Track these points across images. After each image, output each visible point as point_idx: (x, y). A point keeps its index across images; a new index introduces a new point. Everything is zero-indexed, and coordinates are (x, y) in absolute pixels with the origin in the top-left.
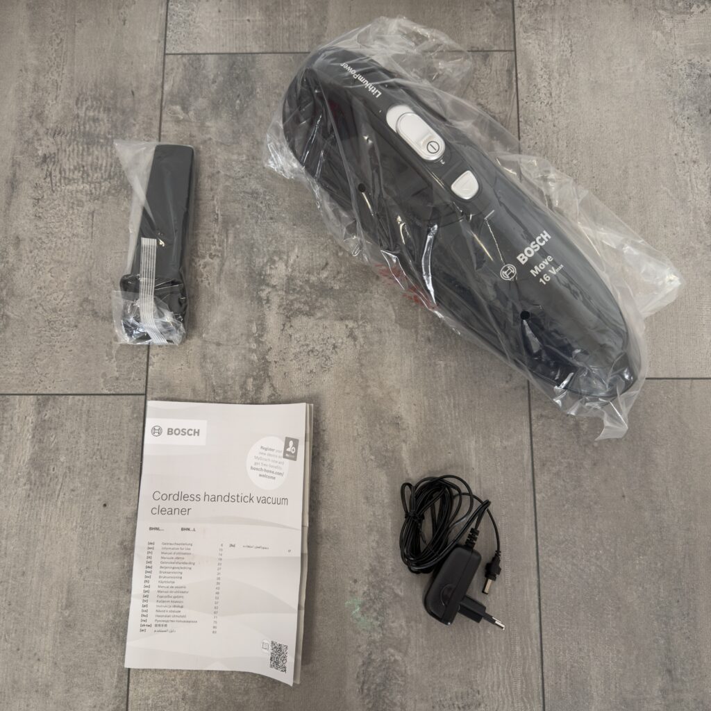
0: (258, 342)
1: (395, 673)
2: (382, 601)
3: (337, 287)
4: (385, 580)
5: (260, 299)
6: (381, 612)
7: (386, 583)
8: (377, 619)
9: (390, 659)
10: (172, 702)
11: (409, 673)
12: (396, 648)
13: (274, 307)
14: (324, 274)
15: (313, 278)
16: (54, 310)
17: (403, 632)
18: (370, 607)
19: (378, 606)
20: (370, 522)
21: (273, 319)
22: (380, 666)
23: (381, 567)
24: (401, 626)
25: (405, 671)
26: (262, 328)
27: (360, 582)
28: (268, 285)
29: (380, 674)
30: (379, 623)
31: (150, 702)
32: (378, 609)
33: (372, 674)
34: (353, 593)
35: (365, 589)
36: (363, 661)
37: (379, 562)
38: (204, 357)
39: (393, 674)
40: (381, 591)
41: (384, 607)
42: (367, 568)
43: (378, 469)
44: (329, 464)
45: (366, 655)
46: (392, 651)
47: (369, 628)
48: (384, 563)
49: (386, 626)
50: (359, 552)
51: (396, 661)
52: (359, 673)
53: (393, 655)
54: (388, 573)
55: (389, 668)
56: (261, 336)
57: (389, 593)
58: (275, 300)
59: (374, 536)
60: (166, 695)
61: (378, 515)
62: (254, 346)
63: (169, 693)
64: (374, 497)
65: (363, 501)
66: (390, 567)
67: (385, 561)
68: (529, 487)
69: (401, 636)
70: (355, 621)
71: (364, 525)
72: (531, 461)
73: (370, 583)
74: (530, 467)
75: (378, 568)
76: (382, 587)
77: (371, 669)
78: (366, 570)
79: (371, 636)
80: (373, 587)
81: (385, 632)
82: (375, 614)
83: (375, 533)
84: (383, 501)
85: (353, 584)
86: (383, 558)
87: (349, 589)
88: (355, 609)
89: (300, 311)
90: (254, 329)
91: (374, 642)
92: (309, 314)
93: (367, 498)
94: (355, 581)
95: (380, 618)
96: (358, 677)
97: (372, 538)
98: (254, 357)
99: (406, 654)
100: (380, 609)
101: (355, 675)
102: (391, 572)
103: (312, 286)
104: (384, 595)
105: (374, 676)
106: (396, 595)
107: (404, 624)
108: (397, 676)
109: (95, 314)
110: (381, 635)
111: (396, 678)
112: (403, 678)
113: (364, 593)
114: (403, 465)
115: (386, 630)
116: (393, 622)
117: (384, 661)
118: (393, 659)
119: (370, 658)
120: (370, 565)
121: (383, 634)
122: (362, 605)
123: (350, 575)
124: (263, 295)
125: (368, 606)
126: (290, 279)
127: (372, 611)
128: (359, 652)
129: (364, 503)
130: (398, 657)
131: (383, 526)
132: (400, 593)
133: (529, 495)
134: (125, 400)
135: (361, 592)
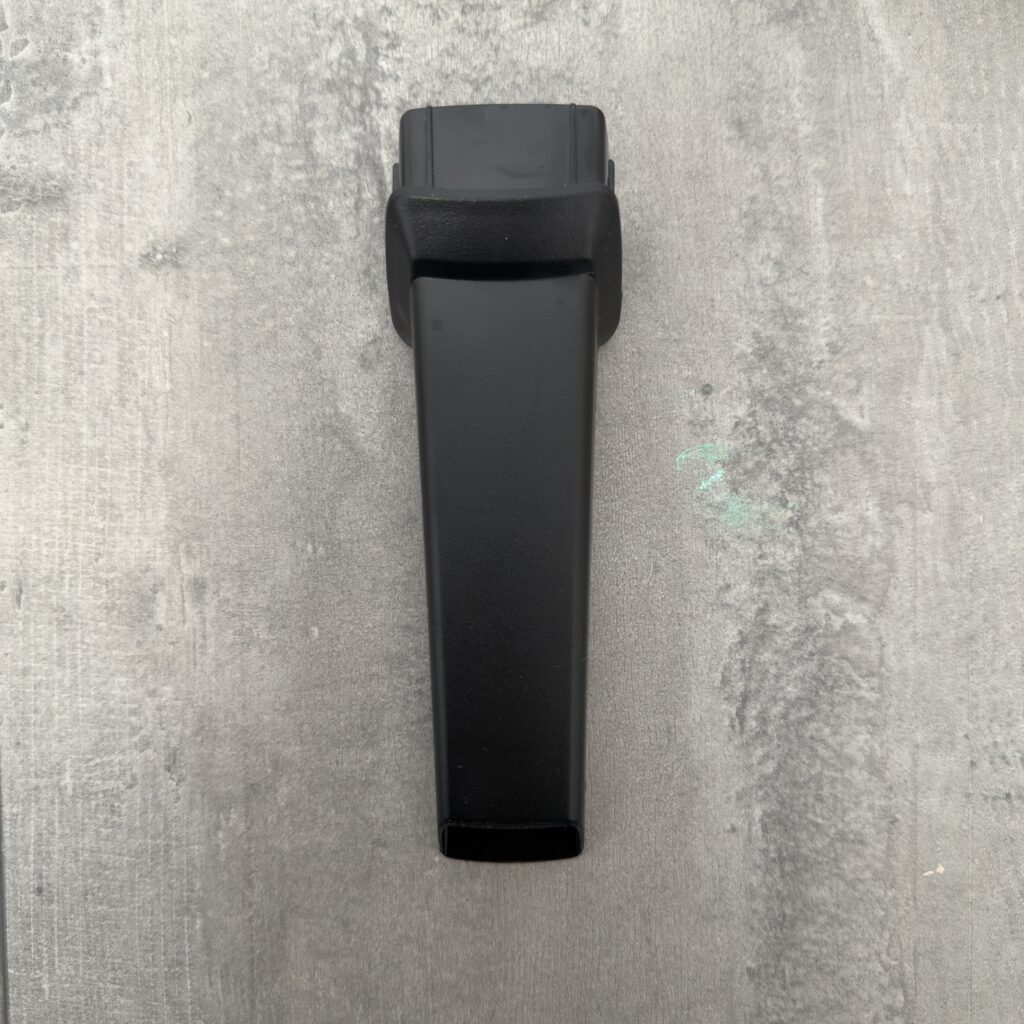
1: (846, 664)
2: (799, 446)
4: (806, 382)
6: (796, 482)
7: (811, 390)
8: (784, 504)
9: (828, 626)
10: (134, 777)
11: (892, 661)
12: (846, 588)
17: (870, 538)
18: (760, 466)
19: (784, 463)
20: (753, 199)
22: (798, 645)
23: (793, 341)
24: (863, 520)
25: (882, 662)
27: (725, 391)
29: (797, 671)
30: (789, 514)
31: (68, 780)
32: (783, 472)
33: (773, 670)
34: (700, 426)
35: (741, 411)
36: (741, 633)
37: (786, 326)
39: (841, 671)
40: (795, 415)
41: (804, 465)
42: (744, 346)
43: (774, 30)
44: (605, 19)
45: (750, 611)
46: (836, 598)
47: (757, 530)
48: (800, 329)
49: (813, 523)
50: (718, 297)
51: (848, 628)
52: (727, 668)
53: (838, 612)
54: (816, 359)
55: (824, 652)
57: (819, 422)
59: (768, 245)
60: (117, 758)
61: (777, 178)
63: (123, 751)
64: (763, 115)
65: (726, 131)
66: (823, 341)
67: (805, 322)
69: (864, 552)
70: (709, 514)
71: (733, 212)
73: (756, 394)
75: (782, 345)
76: (798, 402)
77: (766, 656)
78: (743, 355)
79: (761, 557)
80: (768, 403)
81: (809, 540)
83: (768, 234)
84: (795, 130)
85: (700, 397)
86: (800, 314)
87: (687, 414)
88: (706, 476)
91: (775, 573)
93: (739, 124)
94: (707, 390)
95: (793, 500)
96: (725, 681)
97: (763, 251)
99: (881, 606)
100: (791, 473)
101: (718, 676)
102: (826, 356)
104: (803, 426)
105: (777, 677)
106: (845, 427)
107: (872, 513)
108: (855, 677)
110: (797, 551)
111: (851, 682)
112: (875, 681)
113: (737, 424)
114: (860, 15)
115: (814, 535)
116: (837, 509)
117: (809, 629)
118: (837, 623)
119: (763, 623)
120: (756, 336)
121: (804, 548)
122: (733, 462)
123: (687, 373)
125: (750, 465)
127: (764, 478)
128: (725, 605)
129: (729, 139)
130: (854, 618)
131: (796, 211)
132: (857, 420)
135: (727, 423)
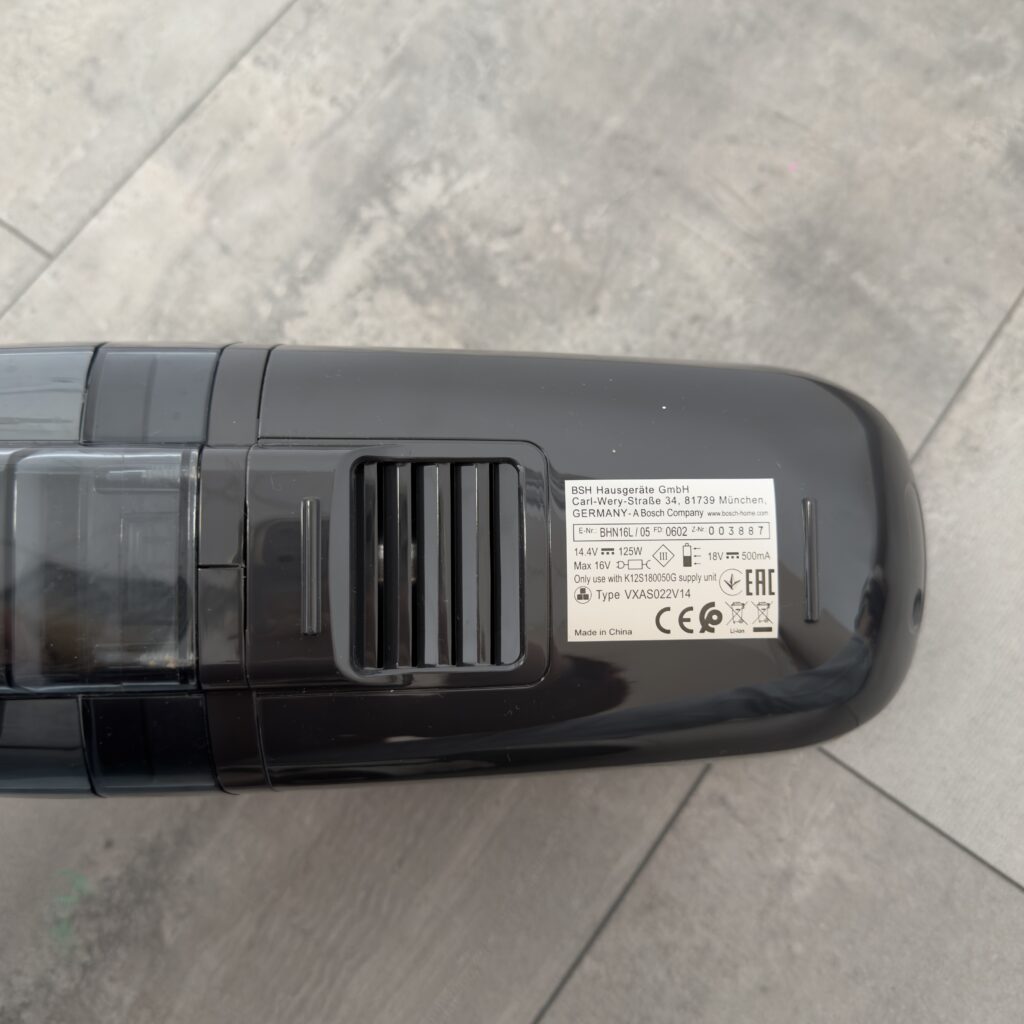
0: (294, 289)
2: (126, 922)
3: (504, 280)
4: (161, 887)
5: (353, 218)
6: (106, 942)
7: (159, 894)
8: (89, 949)
13: (368, 246)
14: (499, 245)
15: (474, 240)
16: (40, 50)
18: (97, 915)
19: (110, 925)
21: (350, 265)
24: (121, 1000)
26: (318, 270)
27: (115, 853)
28: (387, 203)
30: (87, 959)
32: (106, 930)
34: (88, 862)
35: (116, 873)
38: (186, 255)
40: (140, 901)
41: (120, 936)
45: (18, 1000)
48: (184, 852)
49: (94, 976)
54: (178, 877)
56: (305, 281)
57: (148, 918)
58: (380, 236)
62: (280, 290)
66: (190, 871)
67: (190, 850)
68: (585, 928)
72: (626, 878)
73: (131, 871)
74: (618, 889)
75: (167, 853)
76: (147, 895)
78: (144, 841)
79: (53, 971)
80: (132, 881)
81: (83, 985)
82: (92, 937)
86: (191, 843)
89: (406, 284)
90: (305, 261)
91: (50, 988)
92: (418, 298)
94: (109, 844)
95: (96, 951)
98: (265, 310)
100: (109, 934)
102: (184, 881)
103: (462, 252)
104: (139, 914)
106: (157, 934)
107: (128, 1000)
109: (89, 88)
110: (72, 987)
113: (106, 879)
115: (89, 984)
116: (112, 980)
119: (19, 1013)
121: (76, 987)
122: (87, 899)
124: (366, 214)
125: (94, 909)
126: (433, 216)
127: (93, 925)
128: (10, 984)
132: (167, 934)
133: (573, 947)
134: (18, 248)
135: (103, 873)
